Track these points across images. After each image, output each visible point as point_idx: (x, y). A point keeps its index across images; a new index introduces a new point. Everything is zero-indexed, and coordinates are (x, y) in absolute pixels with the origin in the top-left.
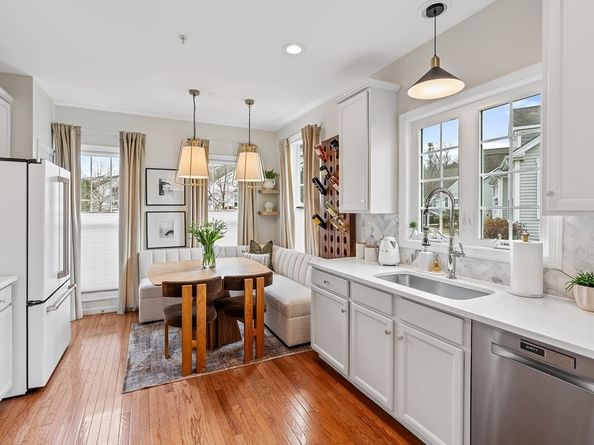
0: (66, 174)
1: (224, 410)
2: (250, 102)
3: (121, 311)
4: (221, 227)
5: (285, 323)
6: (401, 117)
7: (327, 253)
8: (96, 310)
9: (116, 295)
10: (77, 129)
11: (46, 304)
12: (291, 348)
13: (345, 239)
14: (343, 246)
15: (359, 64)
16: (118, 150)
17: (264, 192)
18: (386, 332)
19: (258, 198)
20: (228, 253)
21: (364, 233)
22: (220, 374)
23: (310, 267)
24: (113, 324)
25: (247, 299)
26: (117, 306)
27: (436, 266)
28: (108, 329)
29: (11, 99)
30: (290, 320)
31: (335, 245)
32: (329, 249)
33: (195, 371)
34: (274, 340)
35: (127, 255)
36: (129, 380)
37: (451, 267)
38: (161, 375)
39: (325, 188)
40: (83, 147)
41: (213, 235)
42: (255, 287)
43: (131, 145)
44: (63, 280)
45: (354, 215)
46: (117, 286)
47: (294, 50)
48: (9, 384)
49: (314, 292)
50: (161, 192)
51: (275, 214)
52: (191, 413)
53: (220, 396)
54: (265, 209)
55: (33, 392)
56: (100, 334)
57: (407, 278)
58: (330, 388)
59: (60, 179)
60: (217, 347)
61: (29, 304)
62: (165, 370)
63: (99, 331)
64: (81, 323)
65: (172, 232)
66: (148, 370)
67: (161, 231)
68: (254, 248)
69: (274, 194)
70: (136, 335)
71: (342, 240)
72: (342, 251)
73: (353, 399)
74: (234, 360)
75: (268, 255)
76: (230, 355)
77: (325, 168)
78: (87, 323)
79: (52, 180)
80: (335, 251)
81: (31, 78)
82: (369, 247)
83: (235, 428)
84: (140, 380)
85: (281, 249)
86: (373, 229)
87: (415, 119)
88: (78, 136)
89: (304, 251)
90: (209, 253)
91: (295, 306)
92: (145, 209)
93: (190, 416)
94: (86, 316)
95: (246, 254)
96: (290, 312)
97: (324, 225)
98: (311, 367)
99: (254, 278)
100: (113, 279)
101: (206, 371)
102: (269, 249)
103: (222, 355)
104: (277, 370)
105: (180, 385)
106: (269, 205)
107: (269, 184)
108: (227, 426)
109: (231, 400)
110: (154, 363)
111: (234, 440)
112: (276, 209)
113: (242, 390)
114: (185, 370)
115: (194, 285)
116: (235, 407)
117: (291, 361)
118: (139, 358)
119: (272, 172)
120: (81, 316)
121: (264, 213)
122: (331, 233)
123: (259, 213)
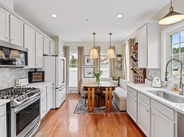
0: (65, 58)
1: (96, 124)
2: (110, 34)
3: (78, 93)
4: (101, 72)
5: (119, 103)
6: (162, 32)
7: (136, 82)
8: (72, 92)
9: (77, 89)
10: (69, 47)
11: (59, 89)
12: (121, 111)
13: (142, 77)
14: (141, 80)
15: (145, 15)
16: (77, 51)
17: (117, 61)
18: (147, 110)
19: (116, 63)
20: (105, 80)
21: (148, 75)
22: (98, 114)
23: (126, 86)
24: (75, 96)
25: (106, 94)
26: (77, 92)
27: (175, 89)
28: (74, 98)
29: (55, 42)
30: (121, 102)
31: (138, 79)
32: (137, 81)
33: (91, 112)
34: (116, 108)
35: (79, 79)
36: (75, 110)
37: (181, 90)
38: (83, 111)
39: (136, 59)
40: (70, 51)
41: (99, 74)
42: (109, 90)
43: (80, 50)
44: (64, 84)
45: (145, 69)
46: (77, 87)
47: (120, 16)
48: (52, 106)
49: (128, 94)
50: (88, 62)
51: (121, 68)
52: (87, 122)
53: (96, 120)
54: (118, 67)
55: (57, 109)
56: (72, 99)
57: (162, 93)
58: (131, 127)
59: (63, 60)
60: (98, 107)
61: (56, 88)
62: (84, 110)
63: (72, 97)
64: (69, 95)
65: (90, 73)
66: (80, 109)
67: (88, 73)
68: (114, 79)
69: (121, 62)
70: (80, 100)
71: (141, 77)
72: (141, 81)
73: (138, 132)
74: (103, 111)
75: (118, 81)
76: (102, 110)
77: (135, 52)
78: (70, 95)
79: (61, 60)
80: (139, 81)
81: (58, 36)
82: (149, 80)
83: (97, 129)
84: (78, 111)
85: (122, 79)
86: (152, 74)
87: (168, 32)
88: (69, 49)
89: (129, 81)
90: (98, 79)
91: (122, 98)
92: (84, 67)
93: (87, 123)
94: (70, 94)
95: (111, 80)
96: (121, 100)
97: (135, 72)
98: (126, 119)
99: (109, 88)
100: (76, 85)
101: (94, 113)
102: (118, 79)
103: (100, 109)
104: (114, 117)
105: (87, 115)
106: (119, 65)
107: (119, 59)
108: (95, 128)
109: (99, 122)
110: (82, 108)
111: (96, 133)
112: (121, 67)
113: (102, 120)
114: (89, 111)
115: (91, 88)
116: (99, 124)
117: (120, 115)
118: (79, 106)
119: (120, 55)
120: (69, 93)
121: (117, 68)
122: (137, 75)
123: (116, 68)
